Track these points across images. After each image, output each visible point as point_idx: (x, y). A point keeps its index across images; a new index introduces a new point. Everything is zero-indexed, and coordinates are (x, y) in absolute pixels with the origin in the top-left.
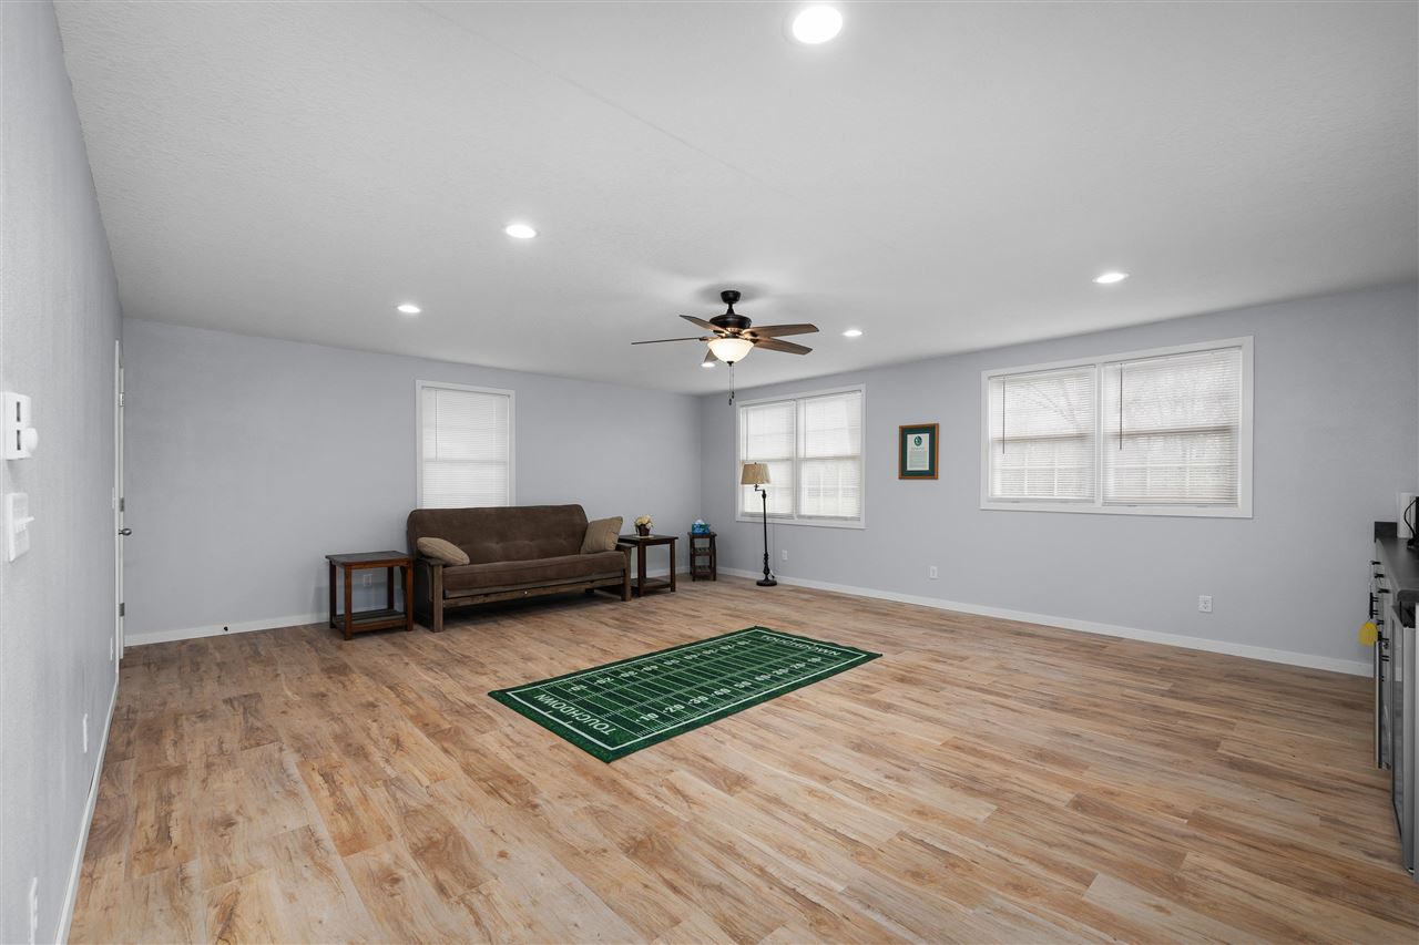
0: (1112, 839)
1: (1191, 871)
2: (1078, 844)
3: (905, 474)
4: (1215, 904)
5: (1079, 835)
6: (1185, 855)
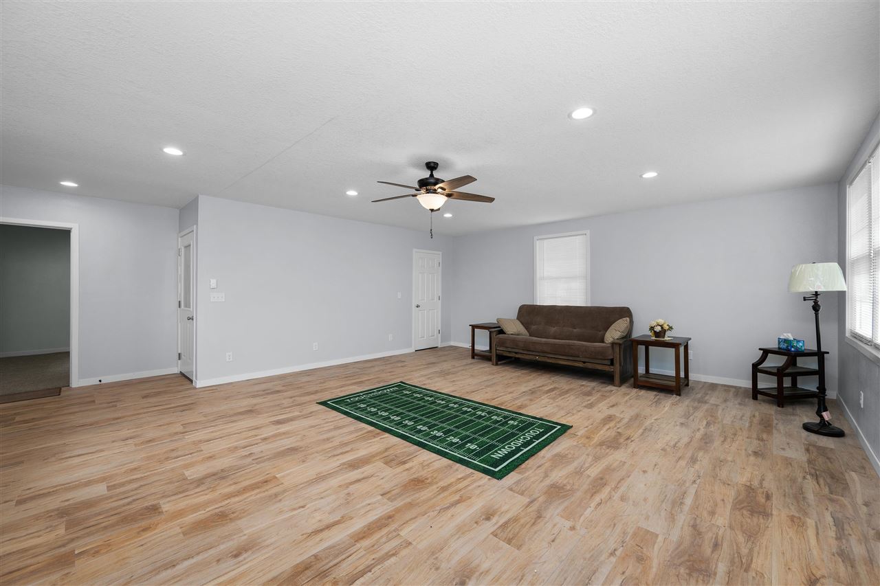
0: (116, 508)
1: (58, 525)
2: (129, 494)
4: (37, 520)
5: (134, 498)
6: (66, 530)
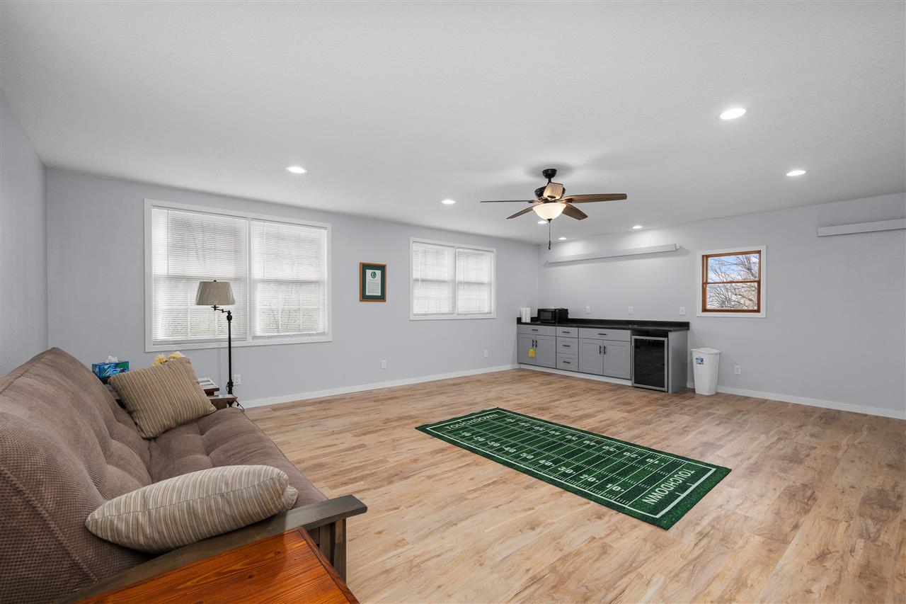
3: (364, 297)
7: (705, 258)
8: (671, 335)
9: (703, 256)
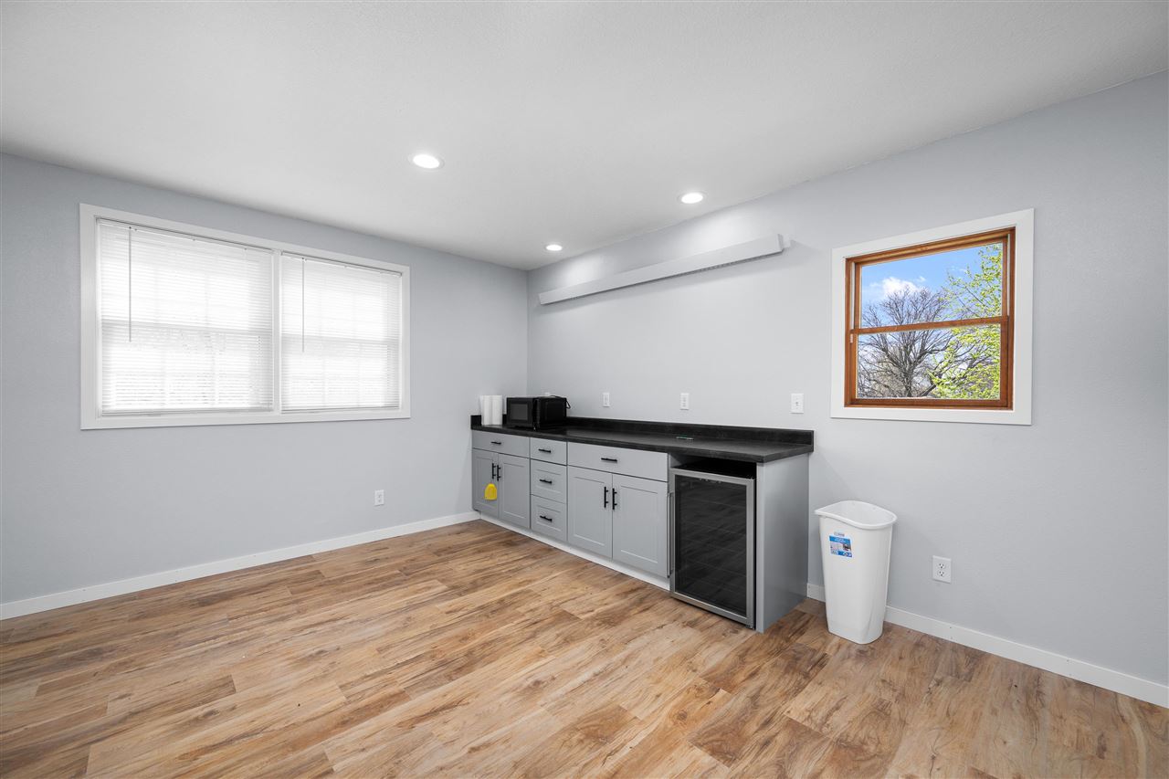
7: (853, 264)
8: (763, 471)
9: (849, 260)
